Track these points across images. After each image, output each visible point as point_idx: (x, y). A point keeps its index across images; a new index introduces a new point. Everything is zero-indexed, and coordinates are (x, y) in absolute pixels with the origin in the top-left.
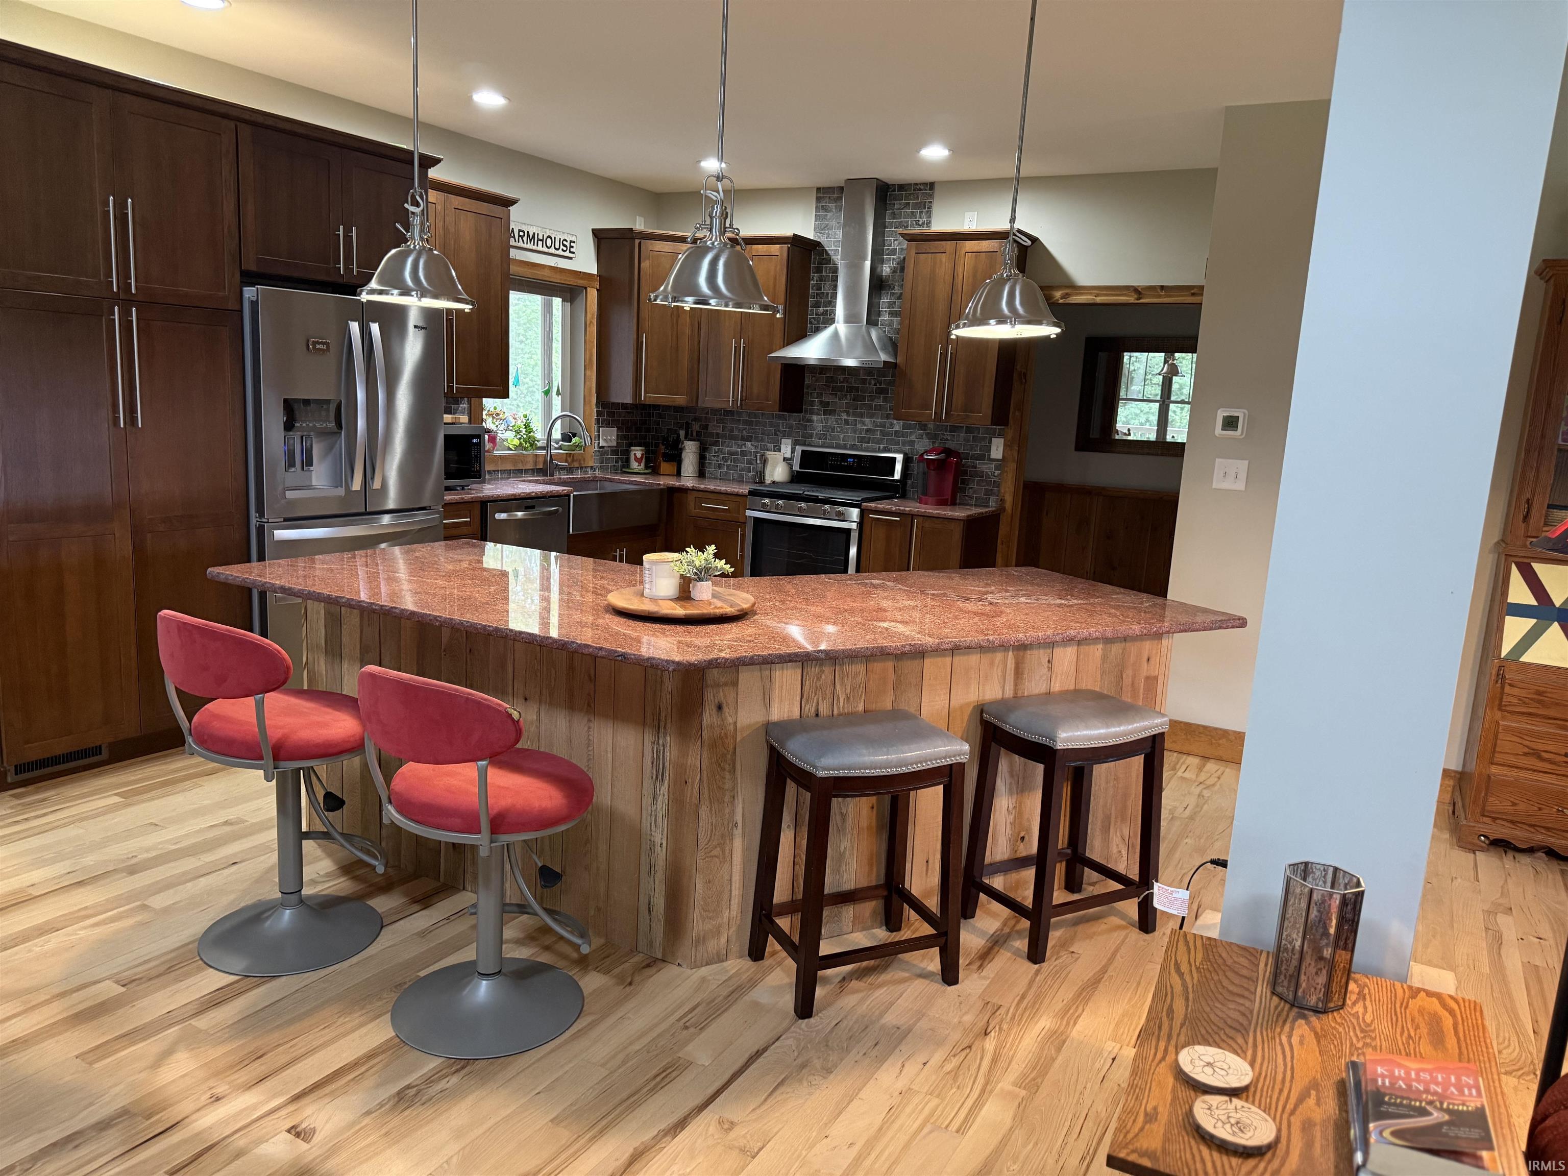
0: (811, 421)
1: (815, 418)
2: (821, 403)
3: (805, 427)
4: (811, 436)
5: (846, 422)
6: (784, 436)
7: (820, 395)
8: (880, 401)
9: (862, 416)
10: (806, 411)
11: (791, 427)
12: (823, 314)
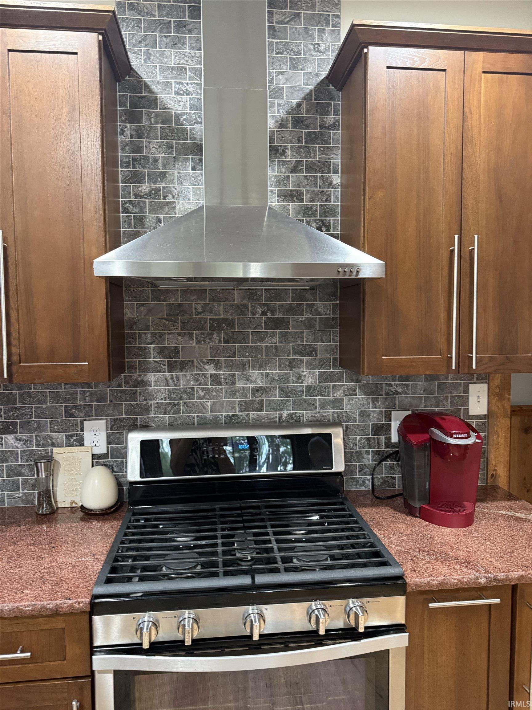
0: (145, 383)
1: (151, 377)
2: (162, 351)
3: (133, 395)
4: (147, 409)
5: (216, 379)
6: (88, 416)
7: (158, 337)
8: (276, 340)
9: (243, 366)
10: (132, 367)
11: (101, 398)
12: (149, 195)
